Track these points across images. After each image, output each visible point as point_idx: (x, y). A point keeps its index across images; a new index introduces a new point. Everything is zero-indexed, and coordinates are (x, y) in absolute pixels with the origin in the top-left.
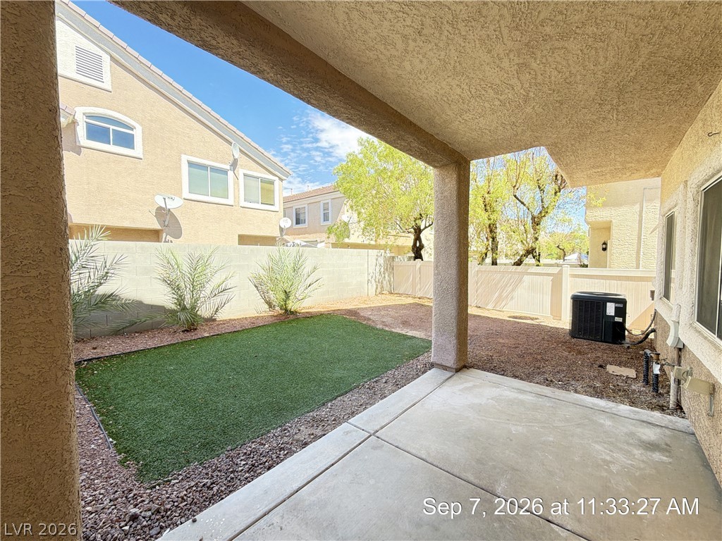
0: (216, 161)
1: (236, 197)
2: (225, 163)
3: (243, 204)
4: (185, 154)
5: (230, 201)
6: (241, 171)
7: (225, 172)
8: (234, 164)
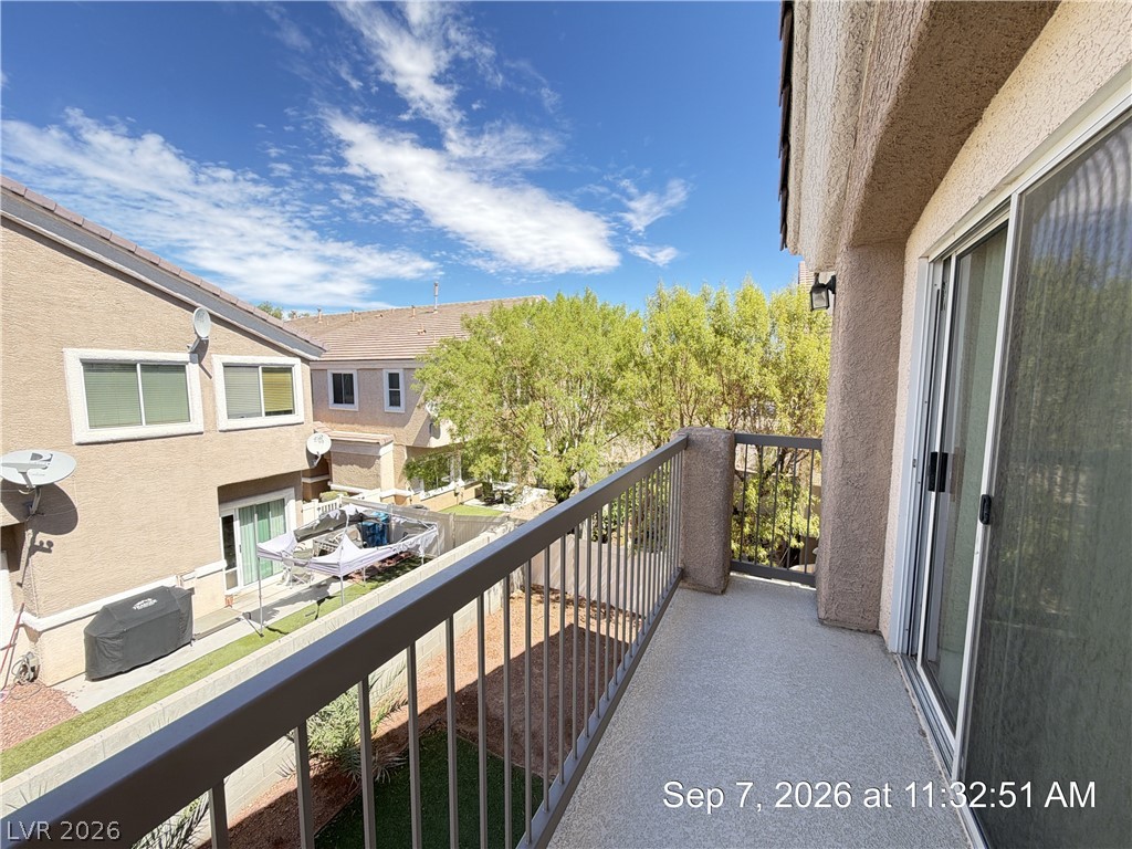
0: (156, 347)
1: (211, 414)
2: (178, 350)
3: (225, 423)
4: (74, 346)
5: (196, 424)
6: (216, 360)
7: (179, 368)
8: (200, 349)
